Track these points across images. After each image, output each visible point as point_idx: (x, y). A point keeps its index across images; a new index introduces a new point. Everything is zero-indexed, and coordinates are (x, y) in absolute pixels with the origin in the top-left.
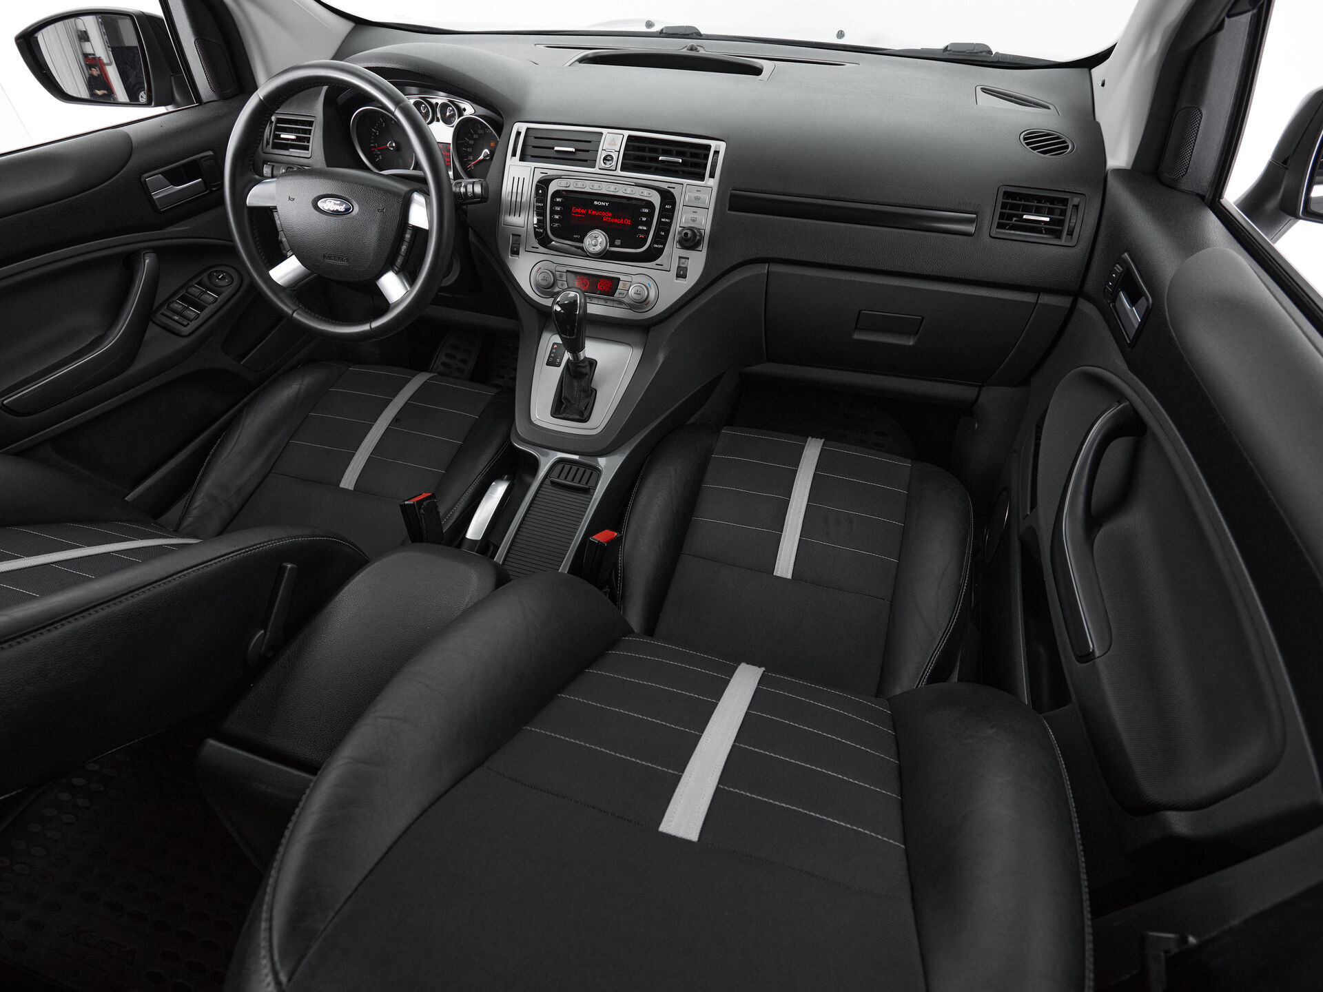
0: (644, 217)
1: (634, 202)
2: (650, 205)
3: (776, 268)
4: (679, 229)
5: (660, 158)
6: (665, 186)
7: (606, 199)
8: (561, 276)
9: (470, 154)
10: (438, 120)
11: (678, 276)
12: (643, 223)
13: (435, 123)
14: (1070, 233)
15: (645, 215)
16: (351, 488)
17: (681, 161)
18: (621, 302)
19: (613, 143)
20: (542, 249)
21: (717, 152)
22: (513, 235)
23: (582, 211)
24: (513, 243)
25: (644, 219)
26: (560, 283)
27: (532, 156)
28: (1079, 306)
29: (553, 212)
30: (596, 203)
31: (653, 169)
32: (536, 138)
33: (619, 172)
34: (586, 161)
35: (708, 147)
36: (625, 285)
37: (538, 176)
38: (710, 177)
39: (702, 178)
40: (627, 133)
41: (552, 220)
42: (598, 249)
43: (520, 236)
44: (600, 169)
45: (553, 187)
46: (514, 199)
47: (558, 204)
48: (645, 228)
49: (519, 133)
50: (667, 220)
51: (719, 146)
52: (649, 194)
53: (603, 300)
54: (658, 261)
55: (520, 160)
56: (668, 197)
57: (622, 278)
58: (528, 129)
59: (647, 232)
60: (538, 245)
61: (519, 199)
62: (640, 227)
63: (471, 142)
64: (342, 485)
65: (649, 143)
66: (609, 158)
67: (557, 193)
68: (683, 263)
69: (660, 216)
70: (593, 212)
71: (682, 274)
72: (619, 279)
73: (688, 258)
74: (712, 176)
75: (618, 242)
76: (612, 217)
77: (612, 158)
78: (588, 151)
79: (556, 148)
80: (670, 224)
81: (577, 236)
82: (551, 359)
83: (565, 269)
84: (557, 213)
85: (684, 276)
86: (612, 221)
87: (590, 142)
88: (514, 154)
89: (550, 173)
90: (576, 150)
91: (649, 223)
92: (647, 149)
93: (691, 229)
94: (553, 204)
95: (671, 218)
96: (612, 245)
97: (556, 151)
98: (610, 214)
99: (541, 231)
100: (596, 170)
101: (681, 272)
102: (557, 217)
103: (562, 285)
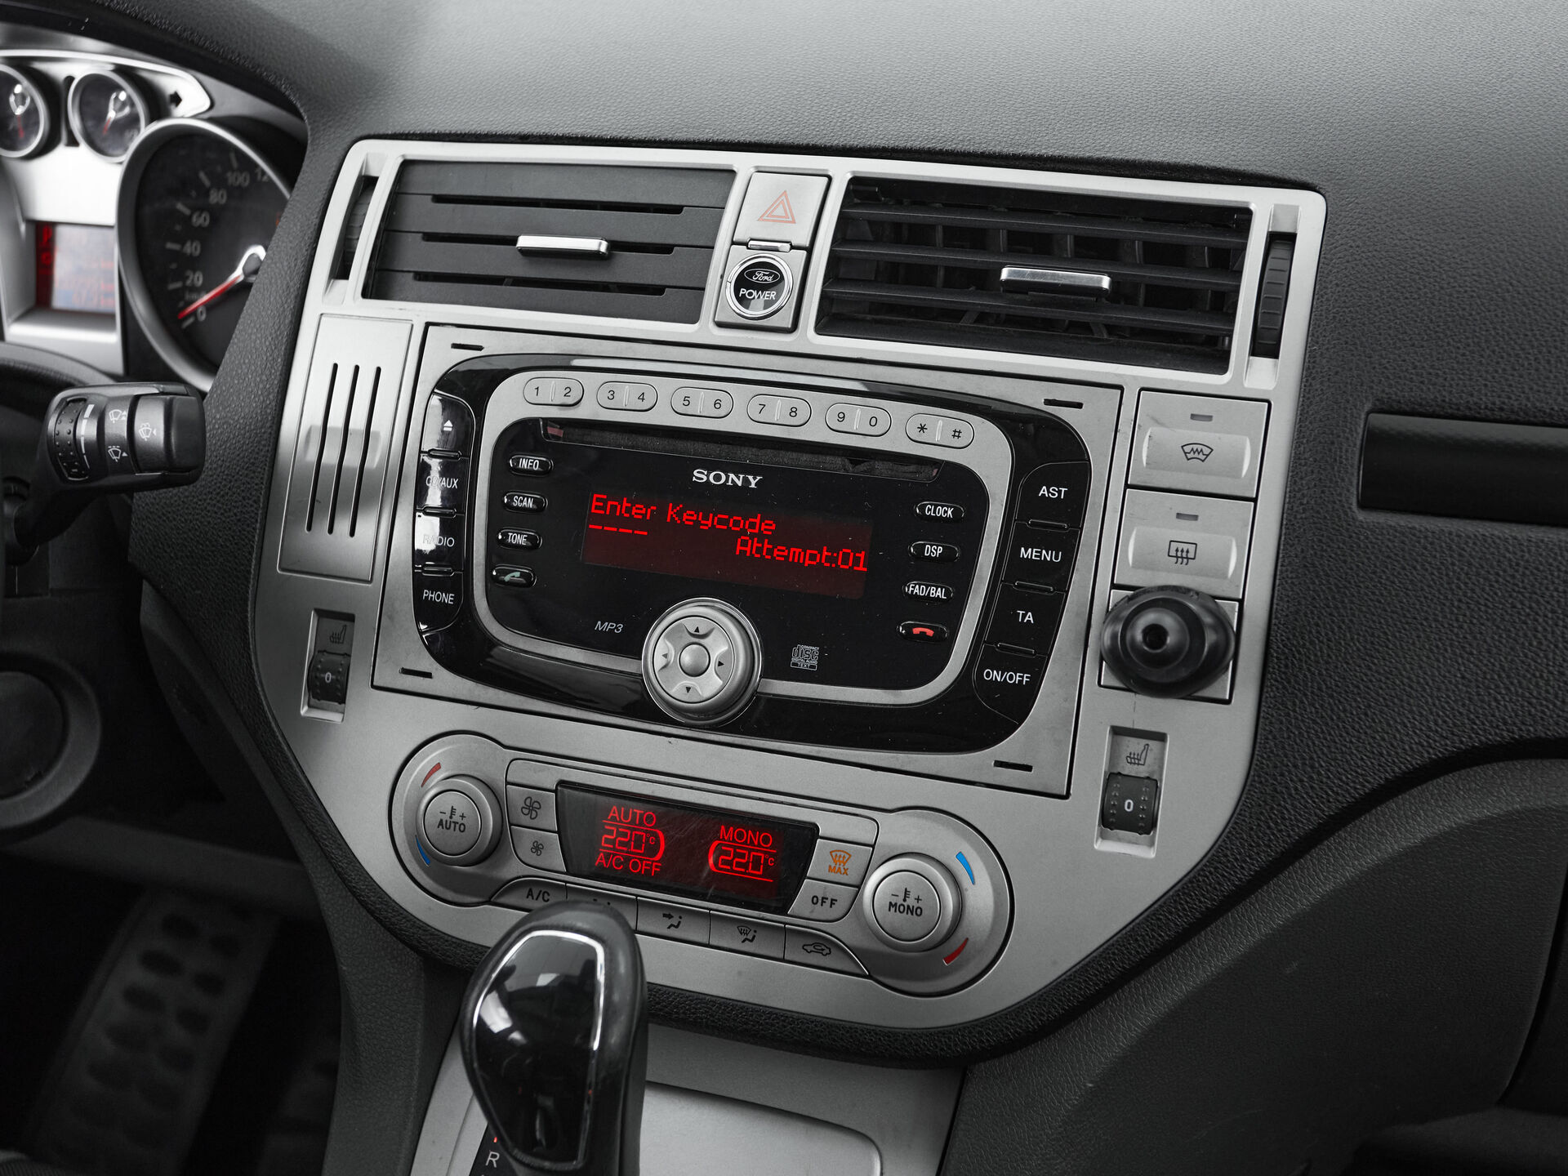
0: (935, 540)
1: (882, 469)
5: (1005, 274)
6: (1032, 397)
7: (747, 455)
8: (532, 807)
9: (193, 263)
10: (73, 142)
11: (1112, 820)
12: (928, 571)
13: (62, 152)
15: (936, 529)
17: (1106, 282)
18: (821, 944)
20: (446, 681)
21: (1282, 241)
22: (321, 614)
23: (639, 511)
24: (319, 651)
25: (934, 550)
26: (527, 837)
27: (421, 276)
29: (500, 515)
30: (700, 475)
31: (966, 322)
32: (439, 199)
33: (808, 338)
34: (658, 290)
35: (1241, 218)
36: (839, 859)
37: (441, 359)
38: (1256, 351)
39: (1217, 360)
40: (843, 169)
41: (498, 551)
42: (710, 686)
43: (350, 618)
44: (720, 325)
45: (508, 405)
46: (331, 456)
47: (525, 480)
48: (938, 593)
49: (366, 184)
50: (1047, 555)
51: (1294, 211)
52: (957, 434)
53: (734, 929)
54: (1007, 749)
55: (365, 294)
56: (1048, 448)
57: (828, 824)
58: (407, 165)
59: (952, 611)
60: (427, 663)
61: (352, 459)
62: (916, 589)
63: (201, 220)
65: (948, 207)
66: (761, 276)
67: (522, 435)
68: (1134, 759)
69: (1015, 534)
70: (689, 517)
71: (1130, 811)
72: (808, 834)
73: (1161, 737)
74: (1266, 344)
75: (805, 656)
76: (776, 539)
77: (779, 279)
78: (666, 249)
79: (525, 241)
80: (1061, 575)
81: (607, 626)
83: (549, 777)
84: (522, 520)
85: (1143, 823)
86: (779, 553)
87: (676, 209)
88: (341, 270)
89: (493, 344)
90: (614, 246)
91: (958, 573)
92: (939, 235)
93: (1170, 599)
94: (506, 477)
95: (1068, 543)
96: (778, 667)
97: (528, 253)
98: (768, 527)
99: (448, 598)
100: (703, 330)
101: (1129, 805)
102: (520, 540)
103: (537, 848)
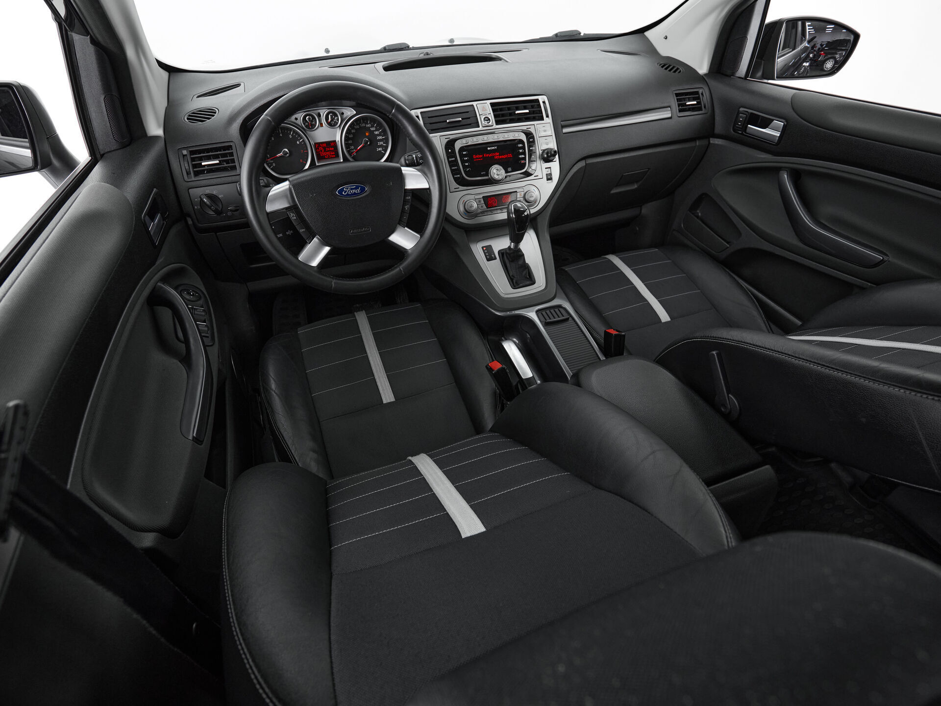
1: (508, 143)
2: (521, 141)
3: (590, 161)
4: (541, 152)
5: (516, 113)
6: (524, 128)
7: (494, 145)
8: (480, 201)
9: (351, 145)
10: (322, 126)
11: (548, 179)
12: (521, 154)
13: (320, 128)
14: (705, 107)
15: (521, 148)
16: (393, 399)
17: (528, 111)
19: (484, 109)
20: (461, 188)
21: (544, 102)
23: (482, 156)
25: (521, 151)
26: (481, 205)
27: (432, 130)
28: (711, 142)
29: (463, 162)
30: (489, 149)
32: (429, 117)
33: (495, 126)
34: (470, 124)
35: (537, 101)
36: (520, 195)
39: (542, 118)
40: (489, 102)
41: (464, 167)
42: (501, 177)
44: (483, 127)
45: (458, 145)
47: (465, 156)
48: (523, 156)
49: (417, 117)
50: (533, 148)
51: (544, 98)
52: (516, 135)
54: (535, 174)
56: (529, 135)
57: (518, 190)
59: (525, 158)
60: (458, 186)
62: (520, 156)
63: (351, 136)
64: (385, 402)
65: (504, 105)
66: (486, 119)
67: (462, 149)
68: (548, 171)
69: (529, 147)
70: (489, 155)
71: (549, 178)
72: (516, 192)
73: (550, 168)
74: (547, 116)
75: (510, 169)
76: (499, 155)
77: (489, 119)
78: (470, 118)
79: (448, 121)
80: (535, 150)
81: (483, 173)
82: (488, 257)
83: (481, 196)
84: (466, 162)
85: (551, 179)
86: (502, 157)
87: (468, 112)
89: (452, 137)
90: (463, 119)
91: (524, 153)
92: (507, 109)
93: (547, 150)
94: (462, 156)
96: (507, 172)
97: (450, 122)
99: (459, 176)
100: (481, 128)
101: (549, 177)
102: (467, 164)
103: (482, 207)
